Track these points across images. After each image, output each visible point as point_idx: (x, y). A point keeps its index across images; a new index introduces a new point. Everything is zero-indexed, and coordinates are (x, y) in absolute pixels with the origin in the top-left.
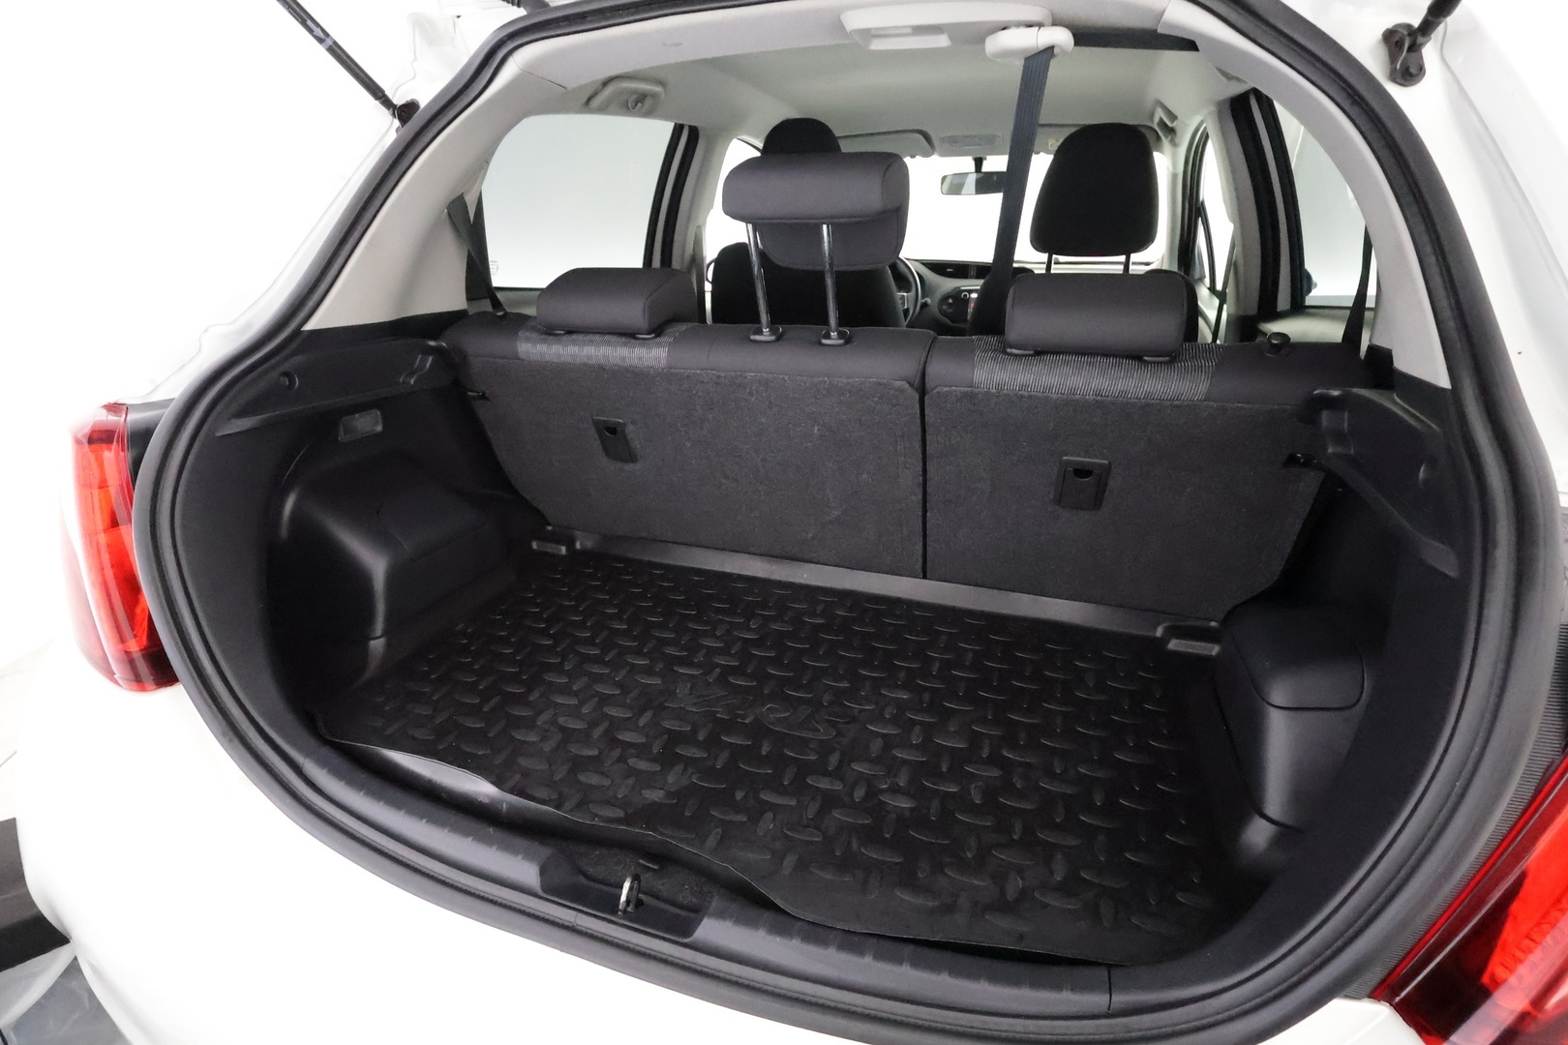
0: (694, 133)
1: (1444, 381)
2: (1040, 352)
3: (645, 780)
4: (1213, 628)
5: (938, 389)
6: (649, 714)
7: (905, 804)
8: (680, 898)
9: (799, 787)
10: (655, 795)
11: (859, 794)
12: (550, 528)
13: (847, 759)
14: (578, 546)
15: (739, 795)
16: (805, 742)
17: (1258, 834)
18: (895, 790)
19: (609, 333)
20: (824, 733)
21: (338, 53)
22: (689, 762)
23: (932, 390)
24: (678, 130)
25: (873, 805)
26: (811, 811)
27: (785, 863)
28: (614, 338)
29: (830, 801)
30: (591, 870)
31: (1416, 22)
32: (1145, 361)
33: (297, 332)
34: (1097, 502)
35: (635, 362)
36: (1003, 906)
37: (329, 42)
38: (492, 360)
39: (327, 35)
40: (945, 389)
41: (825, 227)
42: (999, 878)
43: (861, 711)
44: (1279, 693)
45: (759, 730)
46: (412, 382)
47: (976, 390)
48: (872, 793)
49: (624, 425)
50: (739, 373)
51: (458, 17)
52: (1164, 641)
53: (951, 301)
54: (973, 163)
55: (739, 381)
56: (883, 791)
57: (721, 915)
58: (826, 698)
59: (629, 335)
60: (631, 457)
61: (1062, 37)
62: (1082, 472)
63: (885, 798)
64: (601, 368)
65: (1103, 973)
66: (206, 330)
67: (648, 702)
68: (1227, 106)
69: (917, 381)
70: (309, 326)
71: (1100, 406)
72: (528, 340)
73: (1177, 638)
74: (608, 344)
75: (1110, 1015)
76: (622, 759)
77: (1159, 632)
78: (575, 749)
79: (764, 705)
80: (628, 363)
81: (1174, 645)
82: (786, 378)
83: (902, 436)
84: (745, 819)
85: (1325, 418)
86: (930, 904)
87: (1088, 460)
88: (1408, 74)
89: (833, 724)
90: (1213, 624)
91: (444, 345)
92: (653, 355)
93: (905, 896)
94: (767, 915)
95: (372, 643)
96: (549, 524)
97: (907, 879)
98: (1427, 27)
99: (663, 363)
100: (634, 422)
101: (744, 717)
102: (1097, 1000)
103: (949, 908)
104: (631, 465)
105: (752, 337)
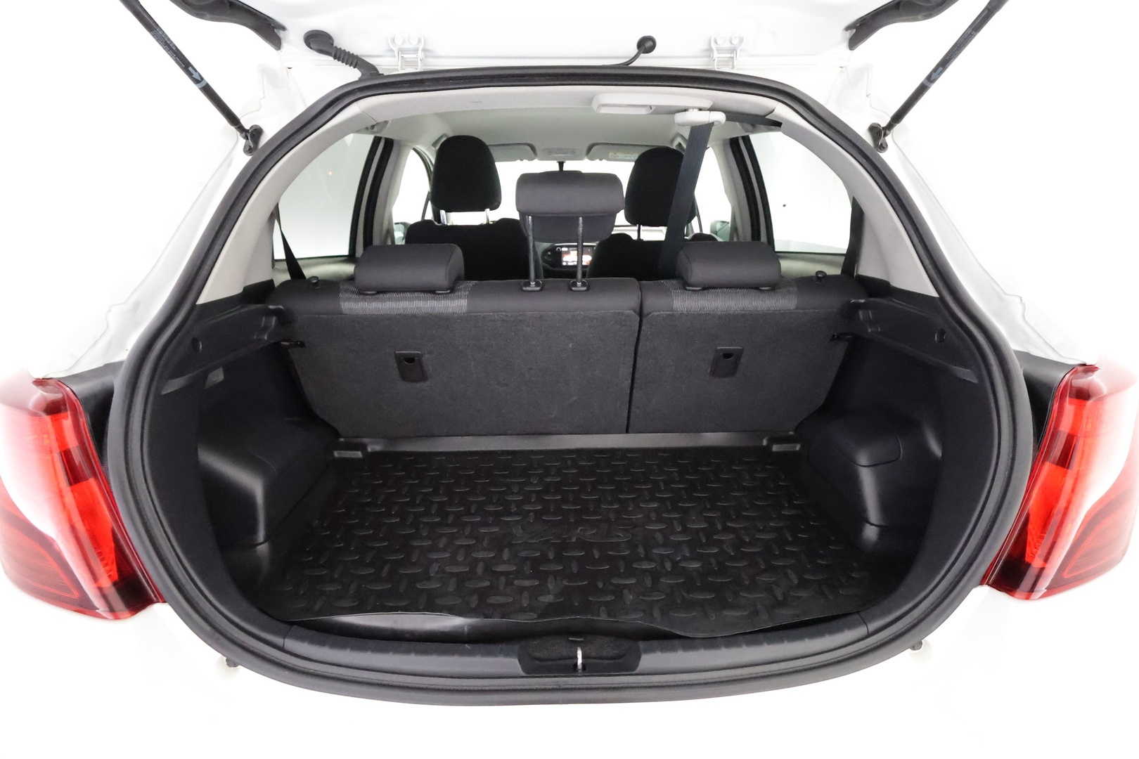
0: (389, 144)
1: (934, 294)
2: (707, 288)
3: (535, 592)
4: (792, 435)
5: (653, 314)
6: (506, 550)
7: (696, 565)
8: (605, 654)
9: (631, 572)
10: (548, 599)
11: (668, 566)
12: (342, 440)
13: (647, 549)
14: (369, 449)
15: (600, 585)
16: (618, 544)
17: (871, 533)
18: (685, 559)
19: (418, 291)
20: (622, 537)
21: (208, 92)
22: (555, 574)
23: (648, 315)
24: (376, 141)
25: (677, 570)
26: (648, 583)
27: (655, 615)
28: (422, 295)
29: (655, 575)
30: (538, 654)
31: (883, 124)
32: (761, 290)
33: (194, 306)
34: (733, 371)
35: (442, 311)
36: (780, 604)
37: (203, 84)
38: (317, 316)
39: (202, 79)
40: (656, 314)
41: (581, 218)
42: (769, 589)
43: (637, 519)
44: (863, 459)
45: (584, 545)
46: (266, 338)
47: (676, 313)
48: (675, 564)
49: (420, 356)
50: (521, 313)
51: (289, 68)
52: (769, 447)
53: (549, 253)
54: (557, 165)
55: (521, 318)
56: (680, 561)
57: (650, 650)
58: (612, 516)
59: (431, 291)
60: (423, 377)
61: (720, 117)
62: (727, 355)
63: (683, 564)
64: (414, 316)
65: (857, 616)
66: (109, 311)
67: (498, 544)
68: (728, 141)
69: (638, 310)
70: (201, 301)
71: (743, 317)
72: (349, 299)
73: (777, 444)
74: (419, 299)
75: (869, 635)
76: (510, 583)
77: (765, 443)
78: (470, 585)
79: (577, 528)
80: (436, 311)
81: (775, 448)
82: (555, 314)
83: (625, 344)
84: (613, 598)
85: (861, 314)
86: (746, 613)
87: (734, 348)
88: (883, 147)
89: (627, 530)
90: (791, 433)
91: (281, 307)
92: (457, 305)
93: (729, 613)
94: (676, 642)
95: (259, 547)
96: (341, 437)
97: (723, 604)
98: (890, 126)
99: (465, 310)
100: (429, 353)
101: (570, 538)
102: (861, 631)
103: (756, 613)
104: (422, 384)
105: (524, 289)
